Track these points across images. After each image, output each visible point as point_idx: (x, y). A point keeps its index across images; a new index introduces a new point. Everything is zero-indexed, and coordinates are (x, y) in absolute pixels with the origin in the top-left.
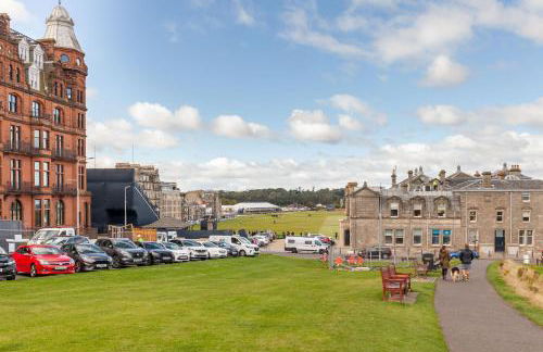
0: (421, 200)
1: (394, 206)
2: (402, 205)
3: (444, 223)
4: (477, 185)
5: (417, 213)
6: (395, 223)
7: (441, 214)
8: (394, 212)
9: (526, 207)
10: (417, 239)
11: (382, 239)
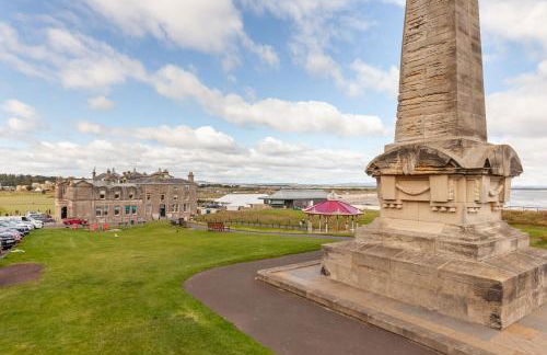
0: (120, 188)
1: (103, 192)
2: (108, 192)
3: (133, 202)
4: (150, 181)
5: (117, 196)
6: (103, 202)
7: (131, 196)
8: (102, 196)
9: (176, 193)
10: (117, 212)
11: (94, 212)
